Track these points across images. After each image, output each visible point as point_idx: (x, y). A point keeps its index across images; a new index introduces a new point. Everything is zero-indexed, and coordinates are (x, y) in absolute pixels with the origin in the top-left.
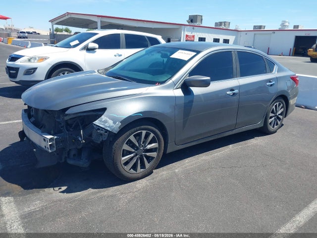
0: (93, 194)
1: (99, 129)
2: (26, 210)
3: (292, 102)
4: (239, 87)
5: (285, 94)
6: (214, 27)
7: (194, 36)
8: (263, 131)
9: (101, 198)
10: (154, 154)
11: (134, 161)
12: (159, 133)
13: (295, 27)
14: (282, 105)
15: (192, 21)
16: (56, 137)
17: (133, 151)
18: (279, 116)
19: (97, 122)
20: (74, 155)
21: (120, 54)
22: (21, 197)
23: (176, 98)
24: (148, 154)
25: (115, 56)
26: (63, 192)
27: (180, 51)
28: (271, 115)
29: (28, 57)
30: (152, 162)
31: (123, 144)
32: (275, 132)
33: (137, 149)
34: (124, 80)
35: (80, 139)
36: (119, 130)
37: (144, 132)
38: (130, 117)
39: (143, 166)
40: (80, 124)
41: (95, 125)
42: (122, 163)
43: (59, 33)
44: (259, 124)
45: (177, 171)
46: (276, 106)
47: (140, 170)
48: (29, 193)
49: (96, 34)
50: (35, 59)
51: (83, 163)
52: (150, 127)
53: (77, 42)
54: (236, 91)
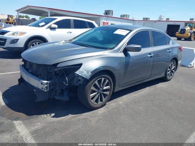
0: (73, 117)
1: (78, 77)
2: (33, 128)
3: (179, 62)
4: (154, 52)
5: (176, 57)
6: (120, 18)
7: (108, 23)
8: (164, 79)
9: (79, 120)
10: (108, 93)
11: (97, 96)
12: (111, 80)
13: (167, 19)
14: (174, 64)
15: (106, 14)
16: (49, 82)
17: (97, 90)
18: (173, 70)
19: (77, 72)
20: (59, 94)
21: (70, 32)
22: (27, 121)
23: (120, 58)
24: (104, 93)
25: (68, 33)
26: (53, 117)
27: (119, 30)
28: (169, 69)
29: (12, 32)
30: (106, 98)
31: (91, 86)
32: (170, 80)
33: (99, 89)
34: (87, 47)
35: (64, 83)
36: (90, 77)
37: (103, 79)
38: (96, 69)
39: (101, 100)
40: (65, 74)
41: (76, 74)
42: (90, 98)
43: (22, 18)
44: (163, 75)
45: (120, 103)
46: (171, 64)
47: (100, 103)
48: (32, 118)
49: (55, 19)
50: (18, 33)
51: (65, 98)
52: (106, 76)
53: (43, 23)
54: (152, 55)
